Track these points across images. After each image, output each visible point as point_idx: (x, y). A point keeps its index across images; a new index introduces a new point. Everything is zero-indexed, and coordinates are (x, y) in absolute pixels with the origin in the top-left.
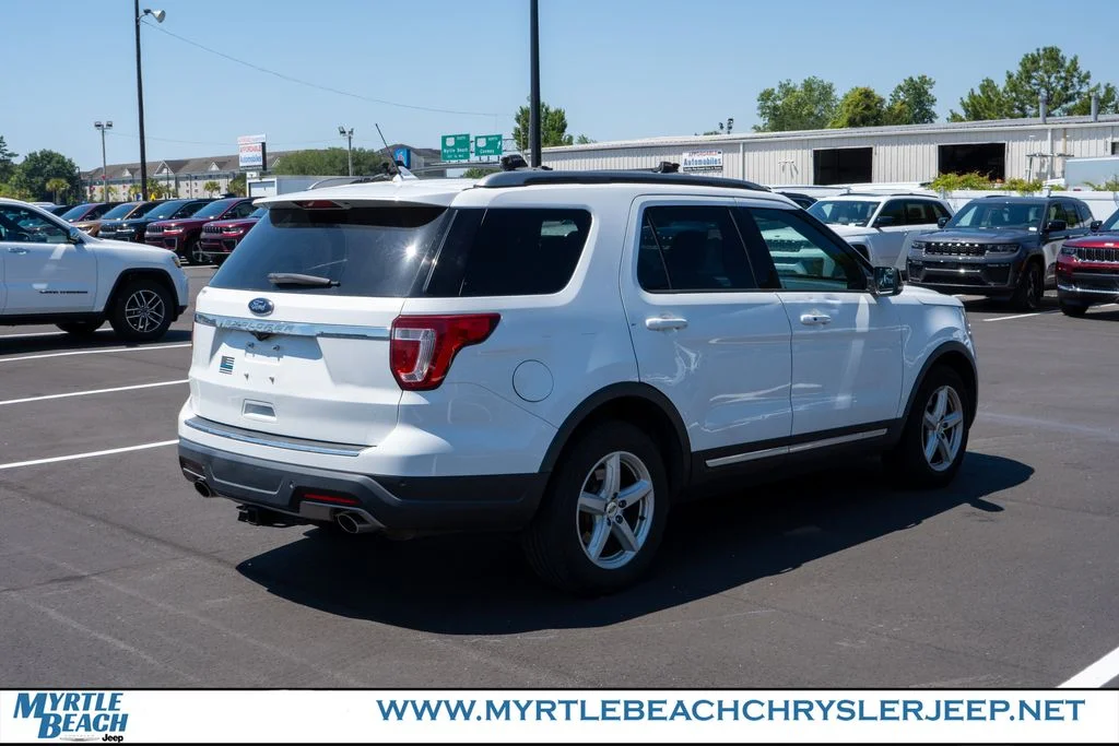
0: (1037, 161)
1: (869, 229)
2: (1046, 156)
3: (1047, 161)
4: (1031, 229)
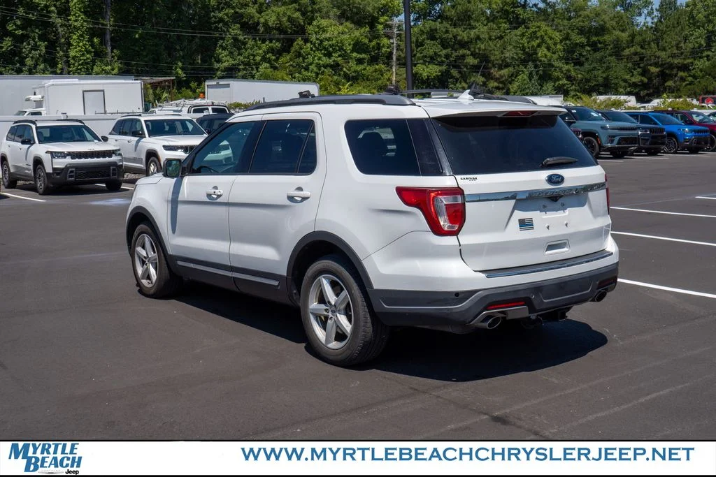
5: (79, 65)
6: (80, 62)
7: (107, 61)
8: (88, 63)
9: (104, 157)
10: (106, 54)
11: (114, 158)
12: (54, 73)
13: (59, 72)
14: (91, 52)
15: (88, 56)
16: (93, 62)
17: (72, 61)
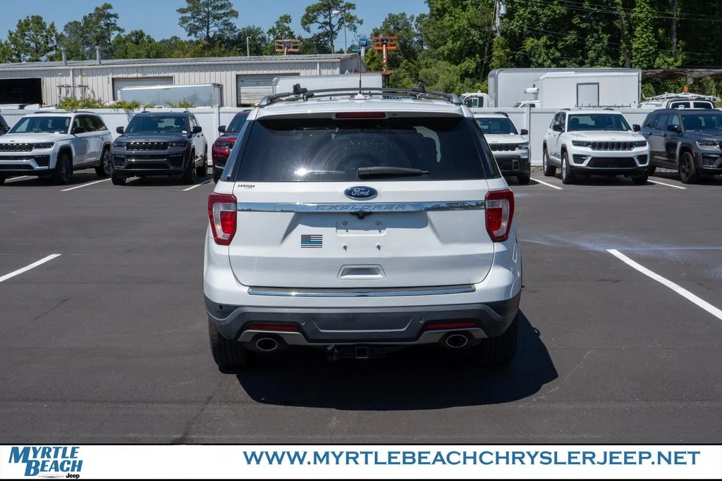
0: (64, 90)
1: (69, 136)
2: (70, 87)
3: (71, 90)
4: (183, 132)
5: (641, 57)
6: (643, 54)
7: (671, 52)
8: (649, 55)
9: (507, 150)
10: (671, 45)
11: (517, 152)
12: (616, 65)
13: (621, 64)
14: (655, 43)
15: (651, 48)
16: (656, 54)
17: (634, 53)
